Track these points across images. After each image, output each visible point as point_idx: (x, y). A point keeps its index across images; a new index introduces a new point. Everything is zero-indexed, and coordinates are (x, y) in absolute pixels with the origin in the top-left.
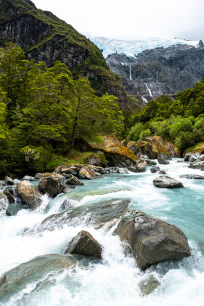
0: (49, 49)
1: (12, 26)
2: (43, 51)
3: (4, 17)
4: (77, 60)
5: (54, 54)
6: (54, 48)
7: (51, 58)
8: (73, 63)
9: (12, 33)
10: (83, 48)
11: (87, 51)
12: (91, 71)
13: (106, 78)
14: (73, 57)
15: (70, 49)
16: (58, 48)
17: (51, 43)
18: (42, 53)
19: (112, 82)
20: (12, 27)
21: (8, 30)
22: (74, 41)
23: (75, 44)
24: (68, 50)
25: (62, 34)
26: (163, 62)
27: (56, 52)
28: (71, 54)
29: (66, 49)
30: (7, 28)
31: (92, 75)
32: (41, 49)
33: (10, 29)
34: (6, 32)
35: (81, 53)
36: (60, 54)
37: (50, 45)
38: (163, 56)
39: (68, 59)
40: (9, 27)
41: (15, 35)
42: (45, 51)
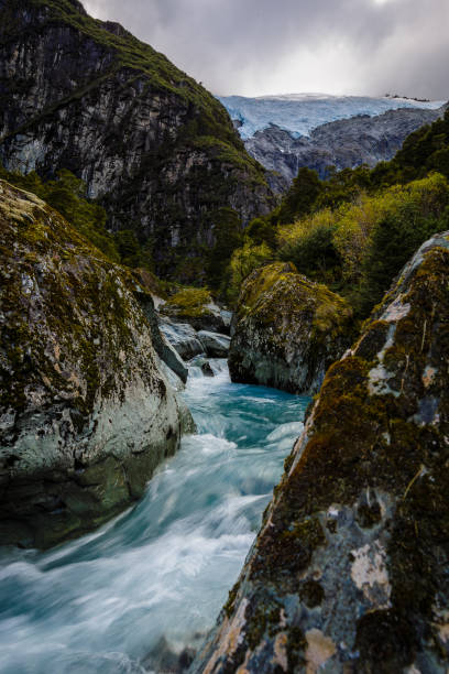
0: (106, 98)
1: (27, 48)
2: (93, 105)
3: (8, 28)
4: (168, 125)
5: (117, 111)
6: (116, 98)
7: (111, 119)
8: (158, 131)
9: (26, 66)
10: (182, 99)
11: (191, 104)
12: (199, 150)
13: (231, 166)
14: (160, 118)
15: (152, 99)
16: (127, 98)
17: (109, 86)
18: (91, 110)
19: (245, 174)
20: (26, 53)
21: (19, 58)
22: (163, 82)
23: (164, 88)
24: (148, 101)
25: (136, 67)
26: (369, 146)
27: (122, 106)
28: (155, 110)
29: (144, 98)
30: (16, 53)
31: (201, 159)
32: (87, 100)
33: (22, 55)
34: (13, 62)
35: (177, 110)
36: (131, 111)
37: (107, 90)
38: (368, 133)
39: (148, 123)
40: (20, 50)
41: (33, 69)
42: (97, 106)
